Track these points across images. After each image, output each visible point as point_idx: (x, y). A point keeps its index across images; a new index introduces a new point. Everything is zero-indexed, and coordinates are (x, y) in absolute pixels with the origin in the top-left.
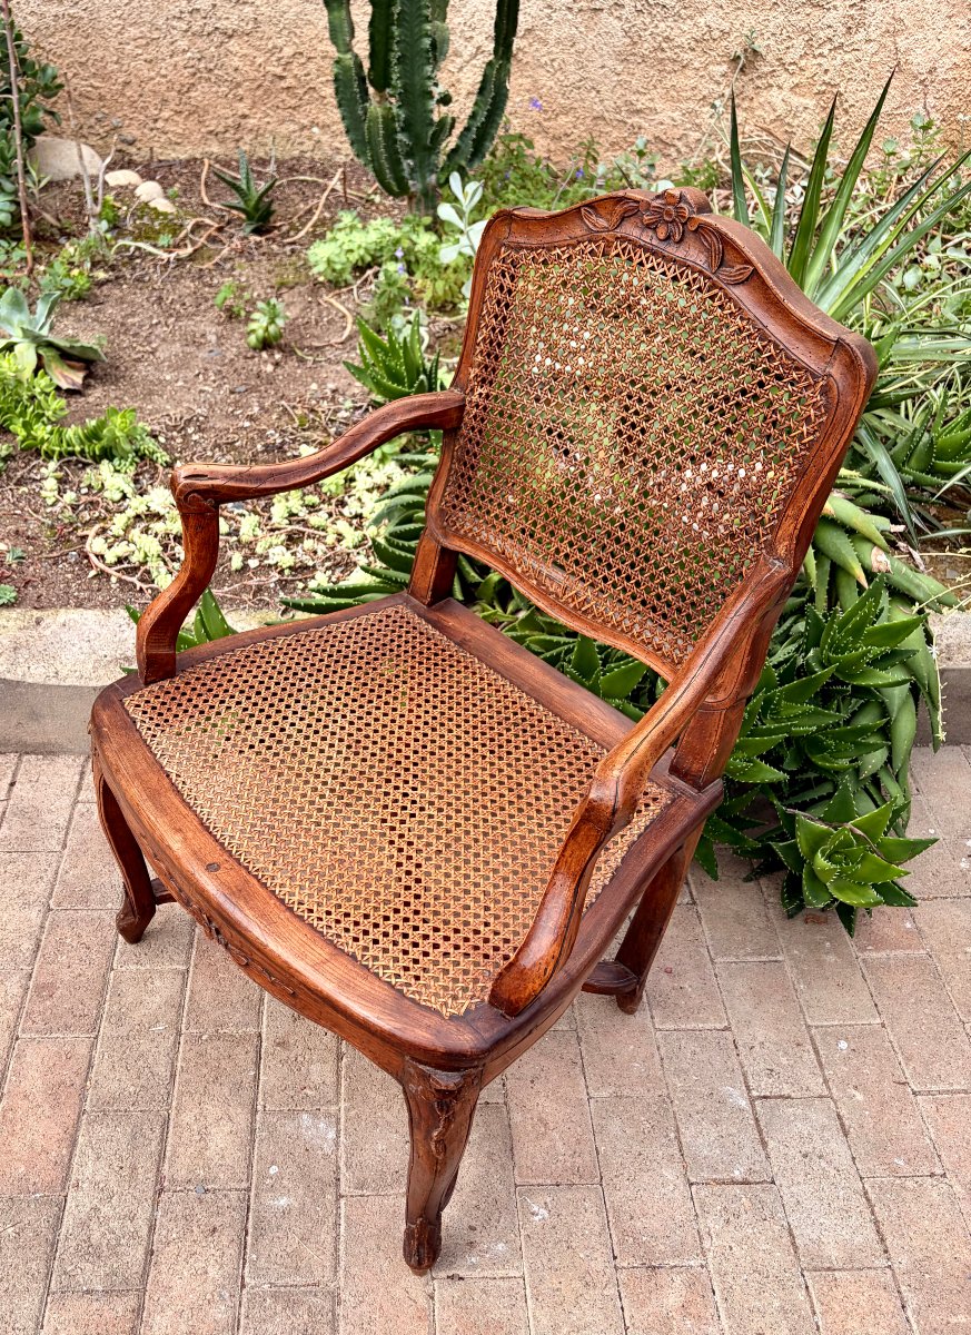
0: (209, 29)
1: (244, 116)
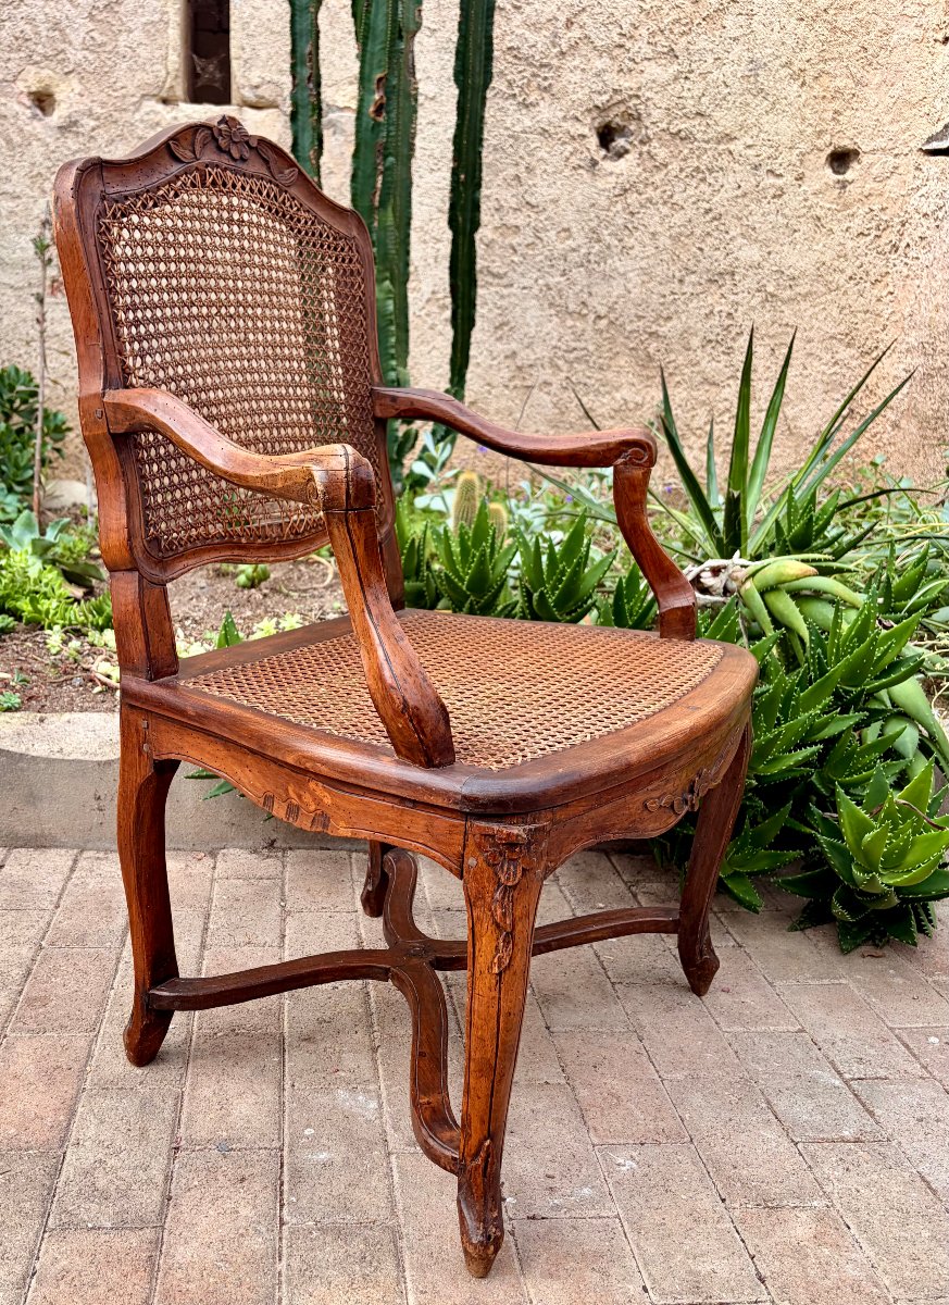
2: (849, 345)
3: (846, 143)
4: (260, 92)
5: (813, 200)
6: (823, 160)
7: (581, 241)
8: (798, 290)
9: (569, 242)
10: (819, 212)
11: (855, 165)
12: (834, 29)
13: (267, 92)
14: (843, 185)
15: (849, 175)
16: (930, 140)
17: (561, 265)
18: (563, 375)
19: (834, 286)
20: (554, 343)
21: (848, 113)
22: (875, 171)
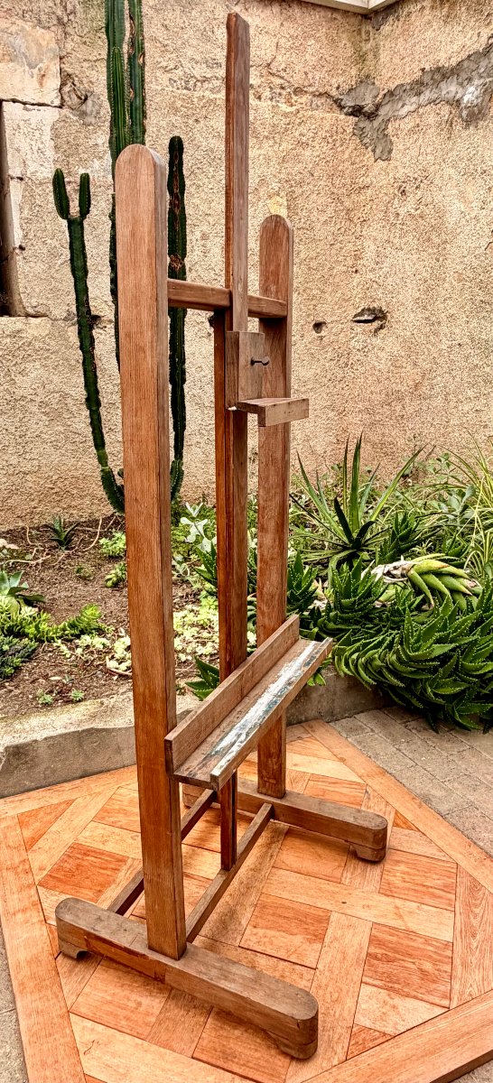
0: (17, 472)
1: (35, 508)
2: (333, 410)
3: (320, 320)
4: (36, 309)
5: (309, 346)
6: (311, 327)
7: (207, 372)
8: (308, 387)
9: (202, 373)
10: (313, 351)
11: (324, 328)
12: (309, 269)
13: (41, 310)
14: (321, 338)
15: (323, 333)
16: (356, 316)
17: (199, 384)
18: (206, 438)
19: (323, 384)
20: (200, 422)
21: (320, 305)
22: (334, 330)
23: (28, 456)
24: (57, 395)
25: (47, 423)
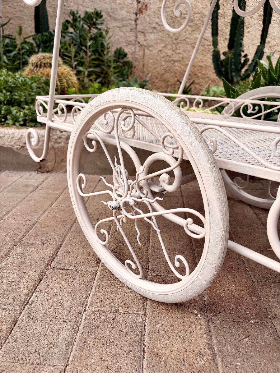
23: (177, 51)
24: (198, 15)
25: (191, 32)
